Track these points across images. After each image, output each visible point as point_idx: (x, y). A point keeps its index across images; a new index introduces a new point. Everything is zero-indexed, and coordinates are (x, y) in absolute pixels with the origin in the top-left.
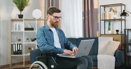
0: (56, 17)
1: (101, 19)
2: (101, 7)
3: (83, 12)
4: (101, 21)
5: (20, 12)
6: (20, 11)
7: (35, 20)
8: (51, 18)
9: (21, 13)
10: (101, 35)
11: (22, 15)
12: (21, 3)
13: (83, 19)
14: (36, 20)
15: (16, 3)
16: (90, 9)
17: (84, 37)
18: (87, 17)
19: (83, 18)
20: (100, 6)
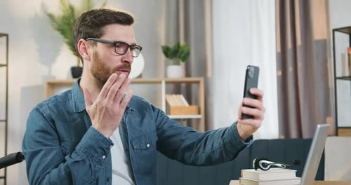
1: (338, 76)
2: (336, 33)
3: (277, 53)
4: (338, 81)
6: (77, 56)
8: (96, 55)
10: (337, 128)
13: (278, 77)
16: (299, 42)
17: (282, 137)
18: (290, 69)
19: (280, 73)
20: (334, 30)
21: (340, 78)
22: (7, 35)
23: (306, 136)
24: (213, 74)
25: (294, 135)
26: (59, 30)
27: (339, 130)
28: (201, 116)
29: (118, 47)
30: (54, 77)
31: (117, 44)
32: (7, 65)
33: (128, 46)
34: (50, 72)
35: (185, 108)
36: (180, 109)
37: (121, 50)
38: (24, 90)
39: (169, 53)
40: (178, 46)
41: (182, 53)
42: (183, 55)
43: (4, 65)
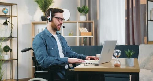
6: (44, 12)
12: (43, 3)
15: (38, 2)
16: (134, 5)
17: (127, 45)
18: (131, 17)
19: (126, 18)
21: (149, 21)
22: (17, 4)
23: (136, 44)
24: (99, 18)
25: (131, 44)
26: (36, 1)
27: (148, 42)
28: (93, 36)
30: (35, 20)
32: (17, 16)
33: (62, 19)
34: (33, 18)
35: (87, 33)
36: (85, 33)
37: (60, 20)
38: (23, 25)
39: (80, 10)
40: (84, 7)
41: (86, 10)
42: (86, 11)
43: (16, 16)
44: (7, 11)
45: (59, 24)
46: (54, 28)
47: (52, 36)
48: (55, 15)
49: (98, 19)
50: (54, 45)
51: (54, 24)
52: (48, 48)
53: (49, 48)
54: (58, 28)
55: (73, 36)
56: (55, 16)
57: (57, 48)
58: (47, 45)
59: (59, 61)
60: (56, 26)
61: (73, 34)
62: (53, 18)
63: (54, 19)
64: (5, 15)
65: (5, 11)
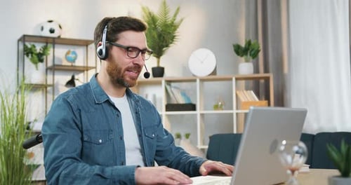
0: (128, 49)
5: (155, 59)
7: (195, 81)
9: (158, 62)
11: (162, 69)
12: (156, 36)
14: (198, 81)
29: (130, 51)
31: (130, 49)
33: (140, 50)
35: (255, 103)
37: (134, 55)
39: (239, 51)
40: (249, 43)
41: (252, 50)
42: (253, 53)
43: (93, 68)
44: (74, 56)
45: (131, 65)
46: (116, 78)
47: (109, 102)
48: (116, 39)
49: (286, 70)
50: (111, 131)
51: (116, 66)
52: (85, 139)
53: (90, 137)
54: (128, 79)
55: (223, 110)
56: (118, 43)
57: (122, 138)
58: (84, 128)
59: (105, 178)
60: (119, 72)
61: (223, 107)
62: (111, 48)
63: (115, 52)
64: (69, 64)
65: (71, 56)
